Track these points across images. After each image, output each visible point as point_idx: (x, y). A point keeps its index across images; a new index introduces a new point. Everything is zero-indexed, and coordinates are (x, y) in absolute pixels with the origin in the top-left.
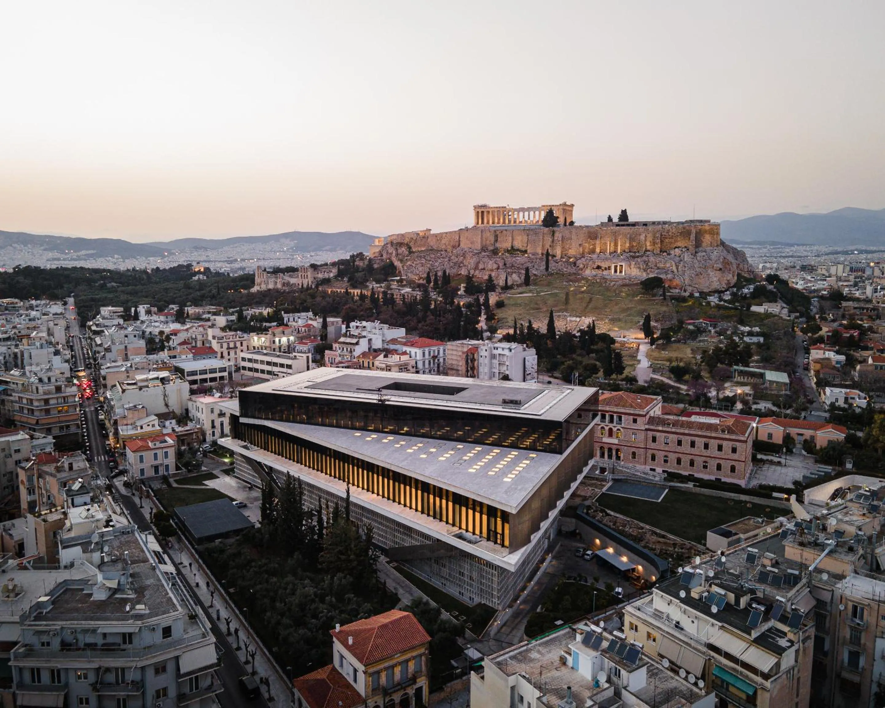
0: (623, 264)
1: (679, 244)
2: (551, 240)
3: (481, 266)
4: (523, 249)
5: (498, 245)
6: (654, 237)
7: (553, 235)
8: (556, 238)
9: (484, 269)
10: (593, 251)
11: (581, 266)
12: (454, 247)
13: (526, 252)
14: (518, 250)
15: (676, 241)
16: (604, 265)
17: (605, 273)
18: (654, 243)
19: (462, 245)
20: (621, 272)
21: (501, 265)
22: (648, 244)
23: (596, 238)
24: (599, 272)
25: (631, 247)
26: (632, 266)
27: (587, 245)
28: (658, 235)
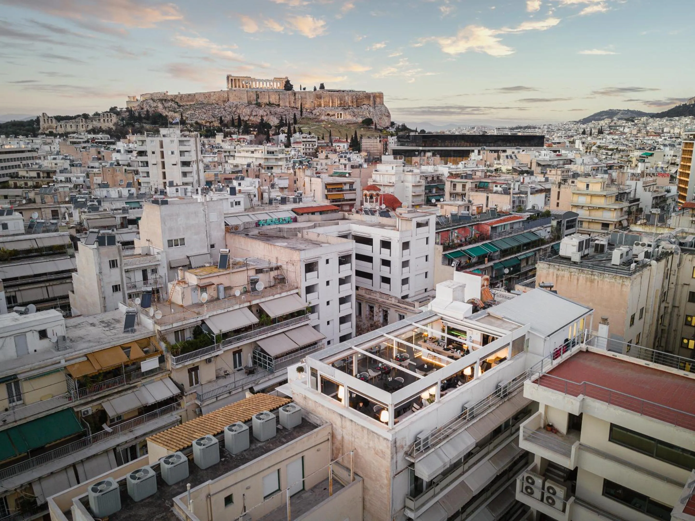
0: (342, 112)
1: (365, 103)
2: (293, 98)
3: (254, 113)
4: (277, 104)
5: (259, 101)
6: (352, 99)
7: (295, 95)
8: (297, 97)
9: (257, 115)
10: (320, 106)
11: (318, 114)
12: (224, 101)
13: (279, 105)
14: (273, 104)
15: (364, 101)
16: (331, 113)
17: (332, 118)
18: (353, 102)
19: (231, 100)
20: (341, 117)
21: (268, 112)
22: (349, 102)
23: (321, 98)
24: (329, 117)
25: (341, 104)
26: (347, 114)
27: (316, 102)
28: (354, 97)
